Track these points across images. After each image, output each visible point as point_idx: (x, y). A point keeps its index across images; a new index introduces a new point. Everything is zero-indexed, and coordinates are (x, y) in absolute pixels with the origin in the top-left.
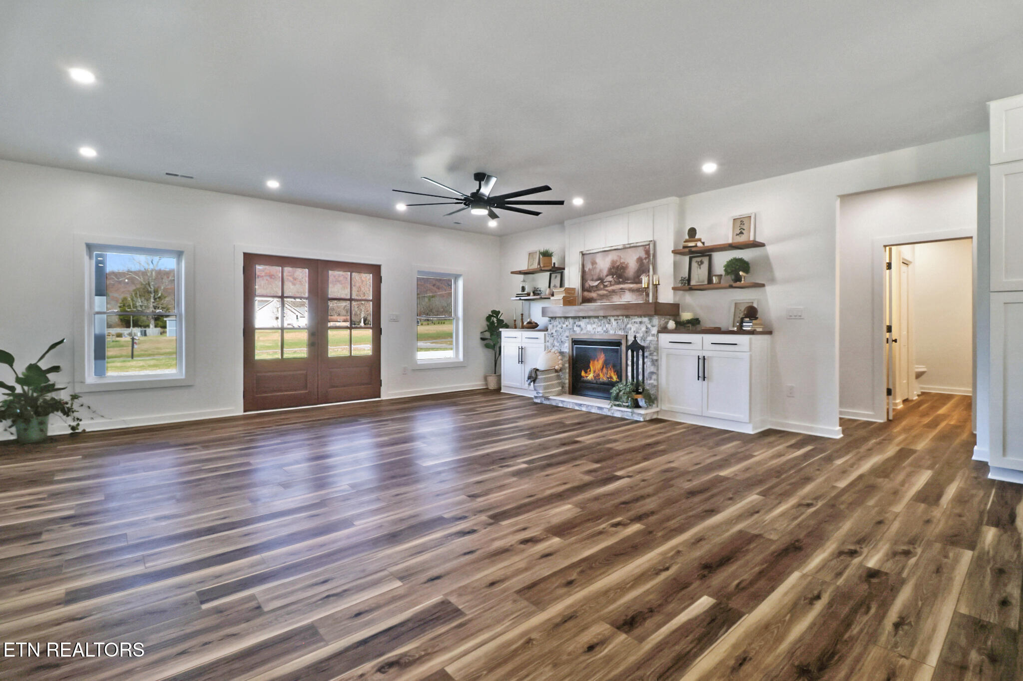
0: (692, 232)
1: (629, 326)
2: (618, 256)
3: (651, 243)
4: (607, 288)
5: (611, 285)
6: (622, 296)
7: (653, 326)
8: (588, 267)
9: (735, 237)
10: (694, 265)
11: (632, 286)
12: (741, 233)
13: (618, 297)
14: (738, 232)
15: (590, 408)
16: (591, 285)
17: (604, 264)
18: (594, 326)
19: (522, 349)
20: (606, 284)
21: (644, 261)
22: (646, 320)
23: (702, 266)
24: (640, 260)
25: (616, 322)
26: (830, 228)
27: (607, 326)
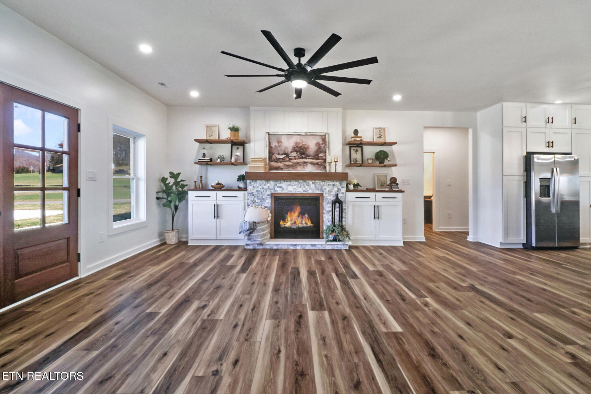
0: (356, 132)
1: (324, 187)
2: (300, 139)
3: (327, 134)
4: (292, 161)
5: (295, 159)
6: (305, 167)
7: (343, 188)
8: (274, 144)
9: (377, 139)
10: (353, 152)
11: (312, 161)
12: (380, 137)
13: (302, 167)
14: (379, 136)
15: (304, 246)
16: (278, 157)
17: (288, 144)
18: (295, 187)
19: (218, 206)
20: (290, 158)
21: (321, 145)
22: (337, 183)
23: (357, 153)
24: (318, 144)
25: (314, 184)
26: (420, 141)
27: (306, 187)
